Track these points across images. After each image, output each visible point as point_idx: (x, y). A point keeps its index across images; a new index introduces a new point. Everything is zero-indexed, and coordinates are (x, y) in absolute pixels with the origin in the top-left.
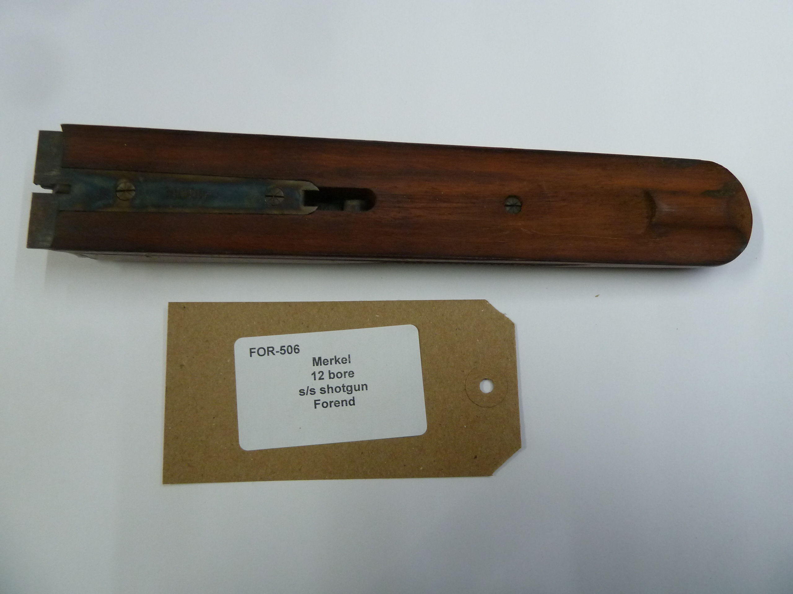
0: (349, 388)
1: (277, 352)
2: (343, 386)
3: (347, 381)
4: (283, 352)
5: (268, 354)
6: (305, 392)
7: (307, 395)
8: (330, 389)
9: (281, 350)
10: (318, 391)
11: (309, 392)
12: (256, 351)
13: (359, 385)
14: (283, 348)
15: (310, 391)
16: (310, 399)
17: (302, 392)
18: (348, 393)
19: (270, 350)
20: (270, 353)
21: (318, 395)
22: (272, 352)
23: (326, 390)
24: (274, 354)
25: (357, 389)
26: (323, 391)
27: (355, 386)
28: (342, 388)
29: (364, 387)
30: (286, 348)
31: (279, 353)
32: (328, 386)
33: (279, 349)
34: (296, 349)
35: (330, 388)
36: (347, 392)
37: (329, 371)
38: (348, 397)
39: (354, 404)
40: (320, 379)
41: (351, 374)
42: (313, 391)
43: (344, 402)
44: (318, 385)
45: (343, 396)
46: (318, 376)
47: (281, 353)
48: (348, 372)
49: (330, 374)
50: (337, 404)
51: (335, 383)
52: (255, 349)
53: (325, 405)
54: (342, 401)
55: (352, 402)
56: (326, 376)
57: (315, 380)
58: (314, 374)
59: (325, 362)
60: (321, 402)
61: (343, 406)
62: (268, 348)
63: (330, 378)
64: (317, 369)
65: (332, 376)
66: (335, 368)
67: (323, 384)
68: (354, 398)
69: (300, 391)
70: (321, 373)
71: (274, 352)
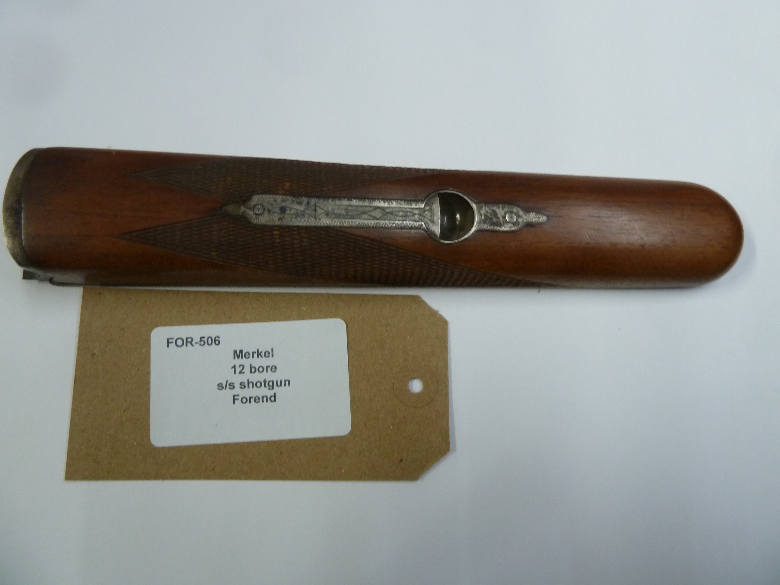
0: (271, 384)
1: (196, 343)
2: (265, 381)
3: (269, 376)
4: (202, 343)
5: (187, 345)
6: (224, 386)
7: (226, 388)
8: (251, 385)
9: (201, 341)
10: (237, 385)
11: (228, 386)
12: (174, 341)
13: (281, 381)
14: (203, 339)
15: (230, 385)
16: (228, 393)
17: (220, 387)
18: (269, 389)
19: (188, 341)
20: (189, 344)
21: (237, 390)
22: (191, 343)
23: (246, 384)
24: (192, 345)
25: (279, 383)
26: (242, 385)
27: (277, 381)
28: (263, 384)
29: (287, 383)
30: (205, 340)
31: (198, 345)
32: (248, 380)
33: (198, 340)
34: (216, 341)
35: (250, 382)
36: (268, 387)
37: (251, 365)
38: (269, 393)
39: (275, 400)
40: (240, 372)
41: (274, 369)
42: (232, 386)
43: (265, 399)
44: (237, 379)
45: (264, 391)
46: (238, 370)
47: (200, 344)
48: (270, 367)
49: (251, 368)
50: (257, 400)
51: (256, 377)
52: (172, 339)
53: (244, 400)
54: (263, 398)
55: (273, 399)
56: (247, 370)
57: (235, 373)
58: (234, 367)
59: (247, 355)
60: (240, 398)
61: (263, 401)
62: (187, 339)
63: (251, 372)
64: (238, 362)
65: (253, 370)
66: (257, 362)
67: (244, 378)
68: (275, 394)
69: (218, 385)
70: (242, 367)
71: (193, 343)
